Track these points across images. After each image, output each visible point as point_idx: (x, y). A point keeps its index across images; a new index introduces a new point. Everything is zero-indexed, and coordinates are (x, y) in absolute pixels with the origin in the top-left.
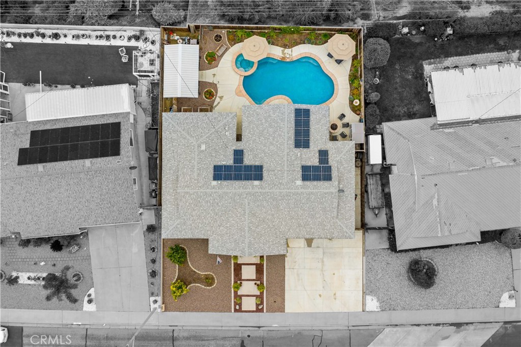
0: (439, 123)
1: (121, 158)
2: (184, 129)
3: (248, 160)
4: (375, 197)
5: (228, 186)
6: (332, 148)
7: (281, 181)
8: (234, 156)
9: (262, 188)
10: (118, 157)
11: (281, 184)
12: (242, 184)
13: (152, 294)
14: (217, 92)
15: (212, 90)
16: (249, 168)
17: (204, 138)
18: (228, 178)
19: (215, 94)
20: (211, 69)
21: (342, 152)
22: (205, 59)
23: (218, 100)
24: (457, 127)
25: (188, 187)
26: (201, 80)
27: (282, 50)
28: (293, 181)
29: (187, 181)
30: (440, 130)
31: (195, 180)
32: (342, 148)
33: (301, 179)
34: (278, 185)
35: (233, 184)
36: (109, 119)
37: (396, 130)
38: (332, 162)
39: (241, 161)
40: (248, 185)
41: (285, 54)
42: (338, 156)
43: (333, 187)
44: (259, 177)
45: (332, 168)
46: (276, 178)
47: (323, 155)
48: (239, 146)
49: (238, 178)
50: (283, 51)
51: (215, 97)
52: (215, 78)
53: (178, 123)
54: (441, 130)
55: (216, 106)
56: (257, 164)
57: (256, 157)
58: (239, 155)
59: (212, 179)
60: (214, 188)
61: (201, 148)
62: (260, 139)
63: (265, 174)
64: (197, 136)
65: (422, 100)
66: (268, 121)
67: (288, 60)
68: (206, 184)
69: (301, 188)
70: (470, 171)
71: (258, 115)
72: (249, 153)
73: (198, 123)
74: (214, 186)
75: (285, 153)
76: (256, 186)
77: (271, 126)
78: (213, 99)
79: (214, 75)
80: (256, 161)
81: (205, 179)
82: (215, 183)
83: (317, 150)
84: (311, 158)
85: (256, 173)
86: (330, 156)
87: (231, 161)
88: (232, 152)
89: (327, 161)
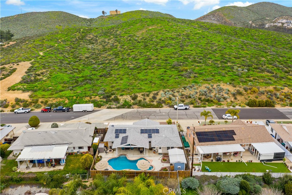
0: (68, 145)
2: (172, 141)
3: (146, 135)
6: (113, 139)
7: (134, 129)
9: (141, 127)
12: (148, 128)
13: (178, 123)
14: (161, 161)
15: (163, 161)
16: (146, 132)
17: (164, 138)
18: (153, 130)
20: (165, 167)
21: (110, 137)
23: (161, 159)
28: (130, 129)
33: (127, 130)
35: (152, 128)
37: (86, 143)
38: (114, 135)
39: (149, 135)
40: (146, 128)
44: (142, 130)
45: (115, 133)
46: (136, 130)
48: (150, 140)
49: (150, 130)
53: (175, 143)
55: (161, 157)
56: (143, 134)
57: (143, 136)
58: (150, 137)
59: (159, 130)
61: (165, 136)
62: (142, 139)
63: (140, 131)
64: (166, 139)
66: (138, 142)
68: (161, 128)
69: (127, 127)
71: (142, 144)
73: (167, 143)
75: (132, 134)
76: (143, 128)
77: (137, 140)
78: (163, 159)
79: (163, 165)
81: (162, 130)
82: (158, 129)
83: (120, 138)
84: (121, 136)
87: (153, 135)
88: (152, 137)
89: (116, 135)
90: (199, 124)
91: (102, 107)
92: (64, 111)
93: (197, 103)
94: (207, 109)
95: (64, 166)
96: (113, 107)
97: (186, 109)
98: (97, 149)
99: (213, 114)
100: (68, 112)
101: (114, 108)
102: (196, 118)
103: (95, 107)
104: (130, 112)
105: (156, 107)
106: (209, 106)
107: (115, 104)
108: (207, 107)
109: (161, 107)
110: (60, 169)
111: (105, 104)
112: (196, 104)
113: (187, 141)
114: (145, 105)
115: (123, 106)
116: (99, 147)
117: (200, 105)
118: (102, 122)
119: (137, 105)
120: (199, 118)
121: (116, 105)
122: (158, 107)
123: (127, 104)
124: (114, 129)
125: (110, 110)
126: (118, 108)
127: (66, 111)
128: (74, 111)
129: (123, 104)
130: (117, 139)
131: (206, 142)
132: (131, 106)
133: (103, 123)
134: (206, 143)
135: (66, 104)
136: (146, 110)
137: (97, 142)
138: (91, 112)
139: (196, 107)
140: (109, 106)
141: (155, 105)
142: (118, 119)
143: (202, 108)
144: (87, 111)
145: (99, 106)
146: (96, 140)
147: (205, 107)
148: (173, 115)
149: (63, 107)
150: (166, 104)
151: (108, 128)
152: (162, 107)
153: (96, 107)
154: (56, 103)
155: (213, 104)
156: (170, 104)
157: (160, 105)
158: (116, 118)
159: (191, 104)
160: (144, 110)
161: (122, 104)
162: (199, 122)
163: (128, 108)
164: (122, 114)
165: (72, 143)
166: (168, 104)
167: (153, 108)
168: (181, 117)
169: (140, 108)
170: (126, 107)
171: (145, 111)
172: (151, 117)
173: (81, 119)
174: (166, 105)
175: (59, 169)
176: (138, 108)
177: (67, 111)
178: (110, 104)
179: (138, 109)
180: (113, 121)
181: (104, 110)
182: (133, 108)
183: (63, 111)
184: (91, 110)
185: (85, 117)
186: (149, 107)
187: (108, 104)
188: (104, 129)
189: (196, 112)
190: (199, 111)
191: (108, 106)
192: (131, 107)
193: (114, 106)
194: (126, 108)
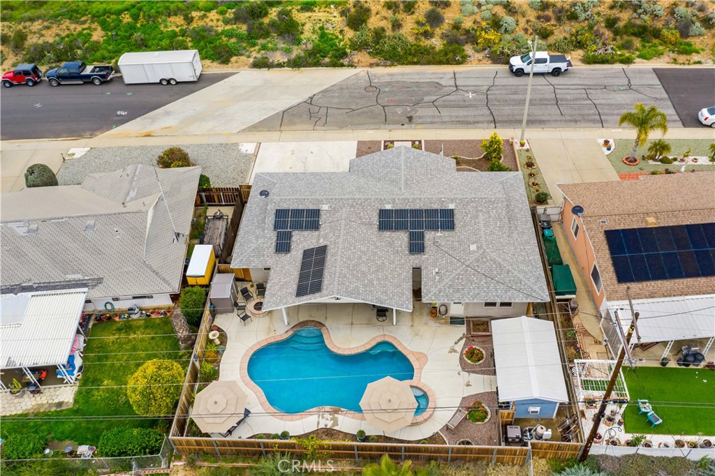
1: (602, 228)
2: (508, 273)
3: (402, 238)
4: (216, 231)
5: (431, 203)
6: (268, 257)
7: (352, 209)
8: (423, 243)
9: (381, 199)
10: (607, 229)
11: (352, 206)
12: (409, 206)
13: (527, 150)
14: (461, 359)
15: (469, 362)
16: (400, 227)
17: (473, 258)
18: (431, 213)
19: (464, 356)
20: (475, 395)
21: (254, 250)
22: (488, 410)
23: (459, 347)
24: (60, 282)
25: (490, 201)
26: (492, 377)
27: (338, 425)
28: (334, 209)
29: (493, 209)
30: (88, 278)
31: (481, 210)
32: (253, 256)
33: (322, 213)
34: (357, 204)
35: (424, 205)
36: (640, 290)
37: (158, 279)
38: (271, 237)
39: (412, 237)
40: (401, 204)
41: (331, 419)
42: (261, 245)
43: (275, 203)
44: (383, 214)
45: (272, 228)
46: (360, 213)
47: (283, 246)
48: (415, 260)
49: (416, 213)
50: (336, 423)
51: (464, 352)
52: (466, 380)
53: (521, 283)
54: (86, 278)
55: (461, 339)
56: (387, 234)
57: (389, 243)
58: (417, 246)
59: (456, 212)
60: (452, 200)
61: (477, 246)
62: (383, 263)
63: (376, 220)
64: (485, 262)
65: (98, 348)
66: (368, 280)
67: (328, 408)
68: (464, 205)
69: (322, 200)
70: (66, 217)
71: (386, 293)
72: (400, 249)
73: (486, 283)
74: (452, 203)
75: (342, 238)
76: (389, 203)
77: (363, 273)
78: (467, 349)
79: (468, 385)
80: (389, 237)
81: (466, 212)
82: (451, 206)
83: (293, 252)
84: (303, 241)
85: (389, 220)
86: (274, 244)
87: (429, 236)
88: (427, 250)
89: (280, 236)
90: (605, 149)
91: (234, 59)
92: (88, 80)
93: (600, 44)
94: (634, 71)
95: (76, 389)
96: (276, 62)
97: (556, 72)
98: (204, 304)
99: (661, 99)
100: (105, 88)
101: (280, 65)
102: (594, 121)
103: (208, 62)
104: (341, 88)
105: (440, 63)
106: (646, 59)
107: (281, 45)
108: (637, 60)
109: (458, 63)
110: (60, 404)
111: (245, 49)
112: (595, 47)
113: (565, 263)
114: (399, 50)
115: (313, 59)
116: (213, 294)
117: (610, 51)
118: (234, 140)
119: (369, 53)
120: (607, 121)
121: (288, 51)
122: (448, 63)
123: (328, 48)
124: (272, 209)
125: (264, 73)
126: (296, 64)
127: (97, 82)
128: (127, 81)
129: (313, 49)
130: (285, 258)
131: (648, 279)
132: (344, 55)
133: (236, 144)
134: (645, 284)
135: (95, 47)
136: (402, 74)
137: (203, 274)
138: (190, 86)
139: (595, 62)
140: (259, 56)
141: (437, 49)
142: (295, 123)
143: (618, 66)
144: (178, 83)
145: (223, 55)
146: (202, 258)
147: (628, 61)
148: (506, 102)
149: (83, 66)
150: (480, 47)
151: (249, 187)
152: (463, 60)
153: (213, 60)
154: (58, 44)
155: (661, 48)
156: (495, 48)
157: (454, 51)
158: (285, 120)
159: (575, 47)
160: (392, 75)
161: (310, 46)
162: (606, 142)
163: (334, 65)
164: (311, 98)
165: (99, 281)
166: (488, 44)
167: (429, 63)
168: (539, 112)
169: (378, 65)
170: (327, 60)
171: (399, 78)
172: (420, 112)
173: (154, 120)
174: (477, 51)
175: (56, 401)
176: (371, 65)
177: (102, 83)
178: (264, 48)
179: (370, 69)
180: (276, 134)
181: (243, 76)
182: (351, 65)
183: (85, 83)
184: (192, 79)
185: (168, 113)
186: (415, 60)
187: (257, 48)
188: (237, 190)
189: (596, 87)
190: (606, 82)
191: (256, 54)
192: (346, 61)
193: (279, 57)
194: (327, 65)
